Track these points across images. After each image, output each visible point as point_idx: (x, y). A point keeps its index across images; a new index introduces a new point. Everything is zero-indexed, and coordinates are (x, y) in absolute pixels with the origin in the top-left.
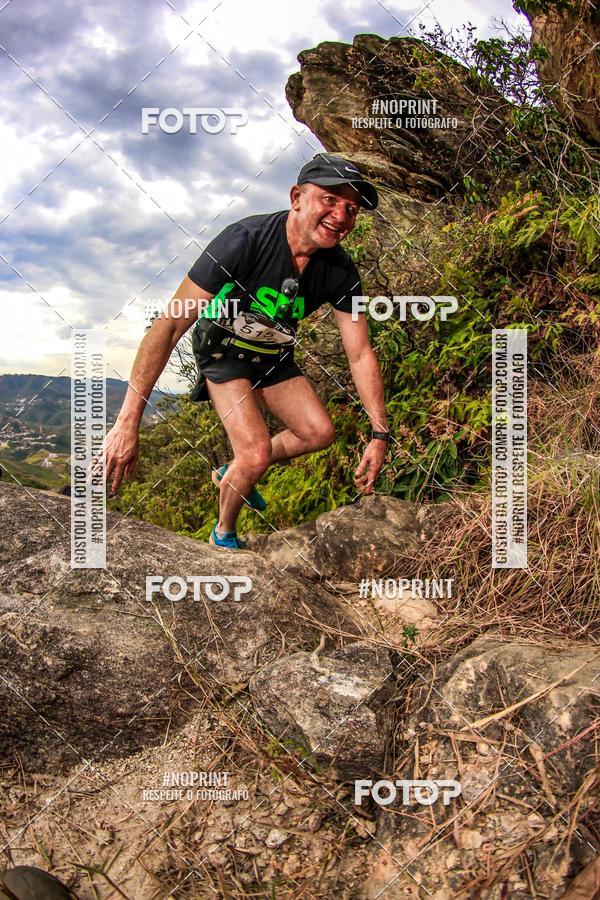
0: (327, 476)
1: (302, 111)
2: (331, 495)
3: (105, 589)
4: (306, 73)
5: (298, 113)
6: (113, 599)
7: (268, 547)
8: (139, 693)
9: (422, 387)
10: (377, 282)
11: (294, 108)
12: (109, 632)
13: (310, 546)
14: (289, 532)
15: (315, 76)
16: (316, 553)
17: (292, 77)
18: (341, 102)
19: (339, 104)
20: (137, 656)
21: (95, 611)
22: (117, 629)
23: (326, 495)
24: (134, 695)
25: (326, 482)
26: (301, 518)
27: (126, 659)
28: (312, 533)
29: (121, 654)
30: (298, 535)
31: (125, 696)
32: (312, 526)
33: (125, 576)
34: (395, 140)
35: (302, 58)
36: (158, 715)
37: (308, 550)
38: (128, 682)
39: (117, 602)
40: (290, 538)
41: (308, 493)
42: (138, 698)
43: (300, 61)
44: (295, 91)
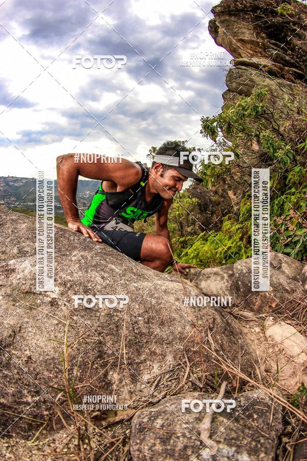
0: (241, 239)
1: (219, 39)
2: (243, 251)
3: (47, 293)
4: (218, 17)
5: (217, 41)
6: (50, 302)
7: (201, 278)
8: (26, 392)
9: (303, 188)
10: (273, 127)
11: (215, 39)
12: (30, 330)
13: (228, 282)
14: (215, 269)
15: (223, 18)
16: (230, 287)
17: (210, 22)
18: (240, 31)
19: (238, 33)
20: (41, 358)
21: (31, 309)
22: (39, 328)
23: (240, 250)
24: (20, 392)
25: (241, 242)
26: (224, 262)
27: (30, 358)
28: (230, 272)
29: (27, 352)
30: (221, 273)
31: (11, 390)
32: (231, 268)
33: (68, 285)
34: (273, 48)
35: (213, 11)
36: (35, 417)
37: (226, 284)
38: (20, 379)
39: (52, 305)
40: (216, 274)
41: (230, 248)
42: (22, 396)
43: (212, 12)
44: (213, 29)
